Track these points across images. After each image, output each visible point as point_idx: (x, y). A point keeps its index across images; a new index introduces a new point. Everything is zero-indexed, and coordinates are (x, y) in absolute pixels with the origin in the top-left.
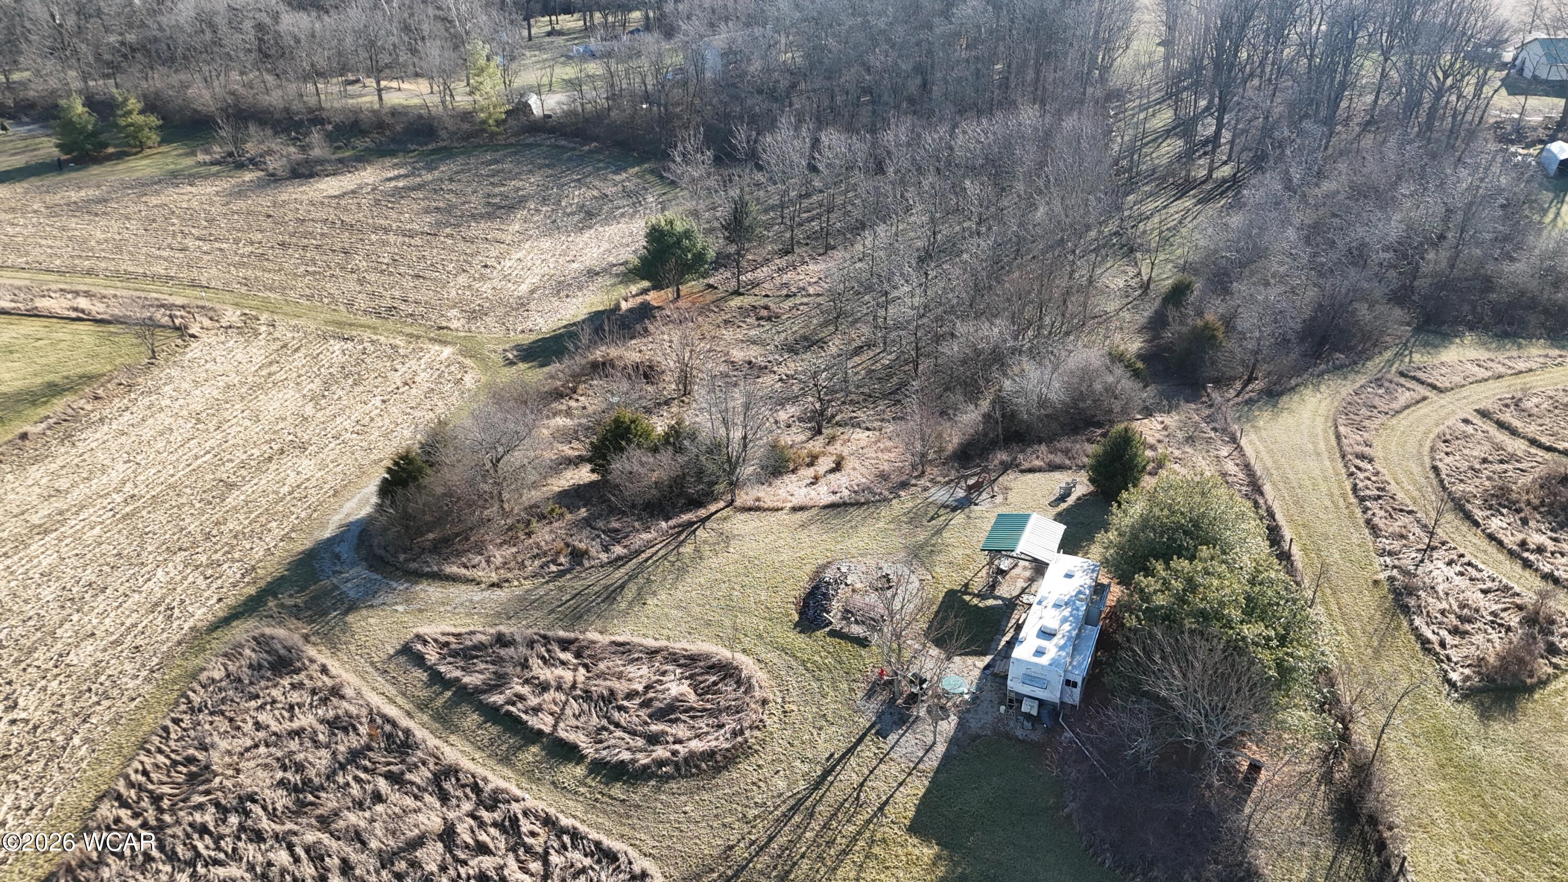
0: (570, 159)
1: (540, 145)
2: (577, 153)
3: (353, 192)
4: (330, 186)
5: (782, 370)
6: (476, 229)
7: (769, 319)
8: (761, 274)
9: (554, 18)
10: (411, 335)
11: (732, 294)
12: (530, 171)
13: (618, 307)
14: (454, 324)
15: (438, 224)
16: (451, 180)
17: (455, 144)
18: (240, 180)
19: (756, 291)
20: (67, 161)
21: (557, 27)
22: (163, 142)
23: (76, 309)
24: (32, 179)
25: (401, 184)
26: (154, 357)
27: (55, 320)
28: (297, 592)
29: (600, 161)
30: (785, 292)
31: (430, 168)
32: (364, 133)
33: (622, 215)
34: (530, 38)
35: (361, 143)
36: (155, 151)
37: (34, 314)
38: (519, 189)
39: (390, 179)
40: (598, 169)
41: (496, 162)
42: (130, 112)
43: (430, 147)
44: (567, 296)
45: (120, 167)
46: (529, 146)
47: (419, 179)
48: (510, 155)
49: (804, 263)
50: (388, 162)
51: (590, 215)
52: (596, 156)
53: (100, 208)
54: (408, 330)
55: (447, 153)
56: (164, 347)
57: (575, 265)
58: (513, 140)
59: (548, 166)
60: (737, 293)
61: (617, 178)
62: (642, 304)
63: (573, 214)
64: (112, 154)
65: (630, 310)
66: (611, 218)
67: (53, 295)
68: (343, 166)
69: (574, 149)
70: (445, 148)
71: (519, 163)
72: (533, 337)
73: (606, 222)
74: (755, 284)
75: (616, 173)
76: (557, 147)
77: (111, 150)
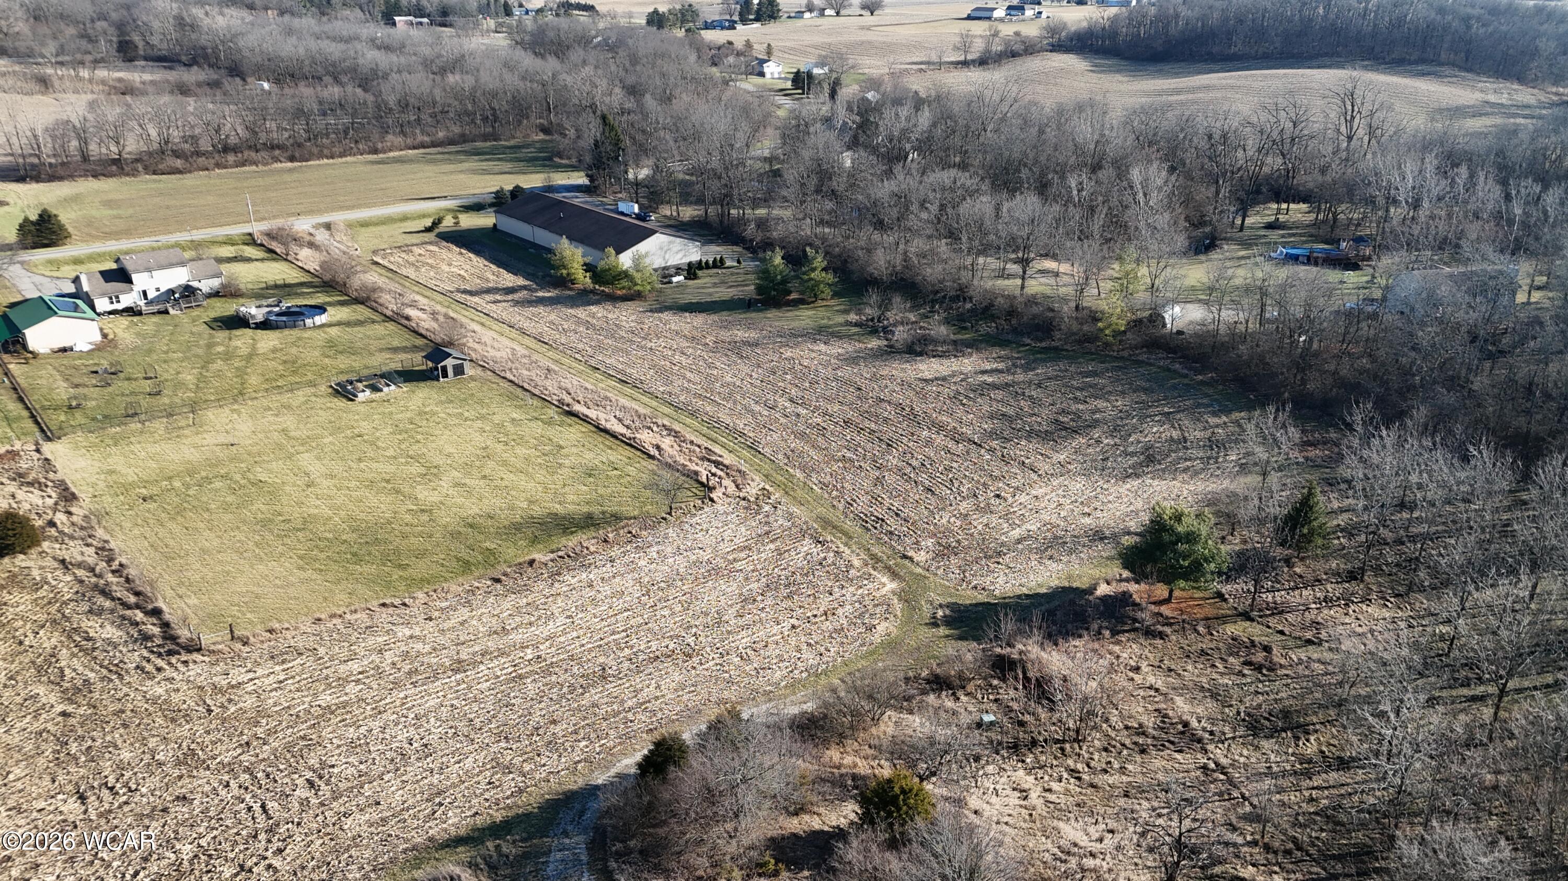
0: (1174, 387)
1: (1151, 365)
2: (1186, 381)
3: (944, 379)
4: (929, 368)
5: (1218, 753)
6: (1023, 449)
7: (1258, 668)
8: (1294, 598)
9: (1284, 206)
10: (873, 557)
11: (1240, 615)
12: (1123, 393)
13: (1092, 590)
14: (921, 557)
15: (993, 434)
16: (1039, 385)
17: (1068, 347)
18: (863, 346)
19: (1272, 621)
20: (758, 301)
21: (1282, 218)
22: (836, 295)
23: (658, 447)
24: (724, 313)
25: (990, 380)
26: (670, 514)
27: (639, 453)
28: (522, 841)
29: (1207, 395)
30: (1308, 635)
31: (1027, 368)
32: (993, 318)
33: (1186, 470)
34: (1242, 228)
35: (986, 328)
36: (825, 303)
37: (630, 444)
38: (1098, 411)
39: (984, 372)
40: (1199, 405)
41: (1094, 374)
42: (814, 270)
43: (1044, 344)
44: (1051, 558)
45: (789, 314)
46: (1139, 363)
47: (1010, 378)
48: (1114, 369)
49: (1366, 600)
50: (997, 352)
51: (1150, 459)
52: (1206, 390)
53: (746, 351)
54: (876, 550)
55: (1054, 354)
56: (683, 505)
57: (1087, 521)
58: (1125, 354)
59: (1145, 390)
60: (1246, 616)
61: (1213, 420)
62: (1124, 593)
63: (1132, 454)
64: (793, 300)
65: (1105, 599)
66: (1173, 471)
67: (655, 428)
68: (957, 348)
69: (1186, 376)
70: (1056, 349)
71: (1118, 380)
72: (982, 598)
73: (1160, 475)
74: (1278, 610)
75: (1215, 414)
76: (1169, 370)
77: (794, 296)
